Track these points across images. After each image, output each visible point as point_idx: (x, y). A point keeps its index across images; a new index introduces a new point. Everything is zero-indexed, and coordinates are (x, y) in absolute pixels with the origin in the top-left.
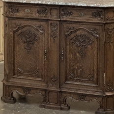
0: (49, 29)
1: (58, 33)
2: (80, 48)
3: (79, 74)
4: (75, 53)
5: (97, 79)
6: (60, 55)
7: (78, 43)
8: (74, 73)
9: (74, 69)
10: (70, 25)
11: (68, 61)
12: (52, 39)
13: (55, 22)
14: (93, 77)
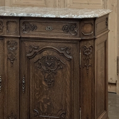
0: (6, 49)
1: (18, 55)
2: (47, 74)
3: (45, 110)
4: (41, 82)
5: (71, 116)
6: (21, 85)
7: (44, 68)
8: (38, 109)
9: (39, 103)
10: (33, 44)
11: (31, 92)
12: (9, 62)
13: (14, 39)
14: (65, 114)
